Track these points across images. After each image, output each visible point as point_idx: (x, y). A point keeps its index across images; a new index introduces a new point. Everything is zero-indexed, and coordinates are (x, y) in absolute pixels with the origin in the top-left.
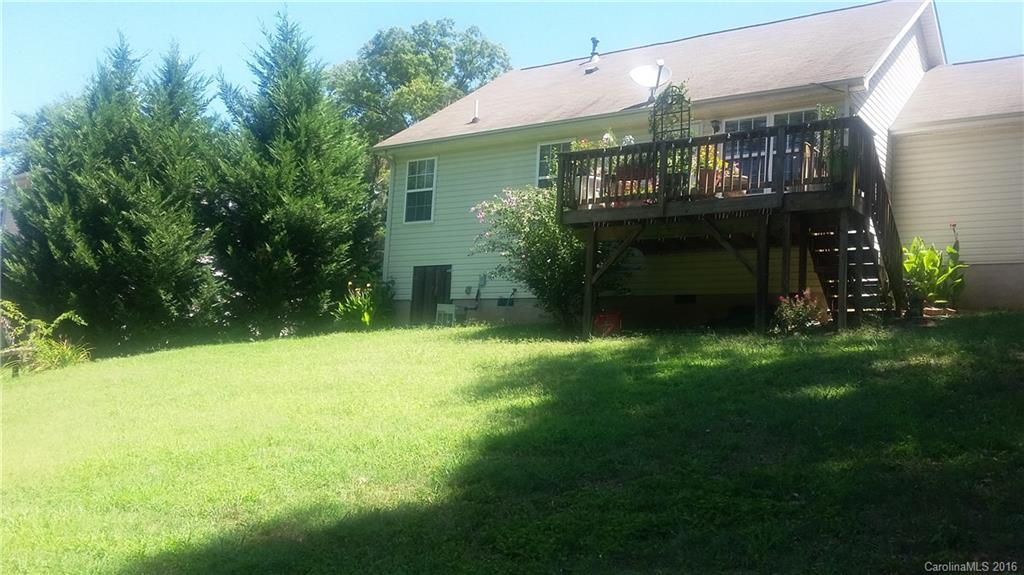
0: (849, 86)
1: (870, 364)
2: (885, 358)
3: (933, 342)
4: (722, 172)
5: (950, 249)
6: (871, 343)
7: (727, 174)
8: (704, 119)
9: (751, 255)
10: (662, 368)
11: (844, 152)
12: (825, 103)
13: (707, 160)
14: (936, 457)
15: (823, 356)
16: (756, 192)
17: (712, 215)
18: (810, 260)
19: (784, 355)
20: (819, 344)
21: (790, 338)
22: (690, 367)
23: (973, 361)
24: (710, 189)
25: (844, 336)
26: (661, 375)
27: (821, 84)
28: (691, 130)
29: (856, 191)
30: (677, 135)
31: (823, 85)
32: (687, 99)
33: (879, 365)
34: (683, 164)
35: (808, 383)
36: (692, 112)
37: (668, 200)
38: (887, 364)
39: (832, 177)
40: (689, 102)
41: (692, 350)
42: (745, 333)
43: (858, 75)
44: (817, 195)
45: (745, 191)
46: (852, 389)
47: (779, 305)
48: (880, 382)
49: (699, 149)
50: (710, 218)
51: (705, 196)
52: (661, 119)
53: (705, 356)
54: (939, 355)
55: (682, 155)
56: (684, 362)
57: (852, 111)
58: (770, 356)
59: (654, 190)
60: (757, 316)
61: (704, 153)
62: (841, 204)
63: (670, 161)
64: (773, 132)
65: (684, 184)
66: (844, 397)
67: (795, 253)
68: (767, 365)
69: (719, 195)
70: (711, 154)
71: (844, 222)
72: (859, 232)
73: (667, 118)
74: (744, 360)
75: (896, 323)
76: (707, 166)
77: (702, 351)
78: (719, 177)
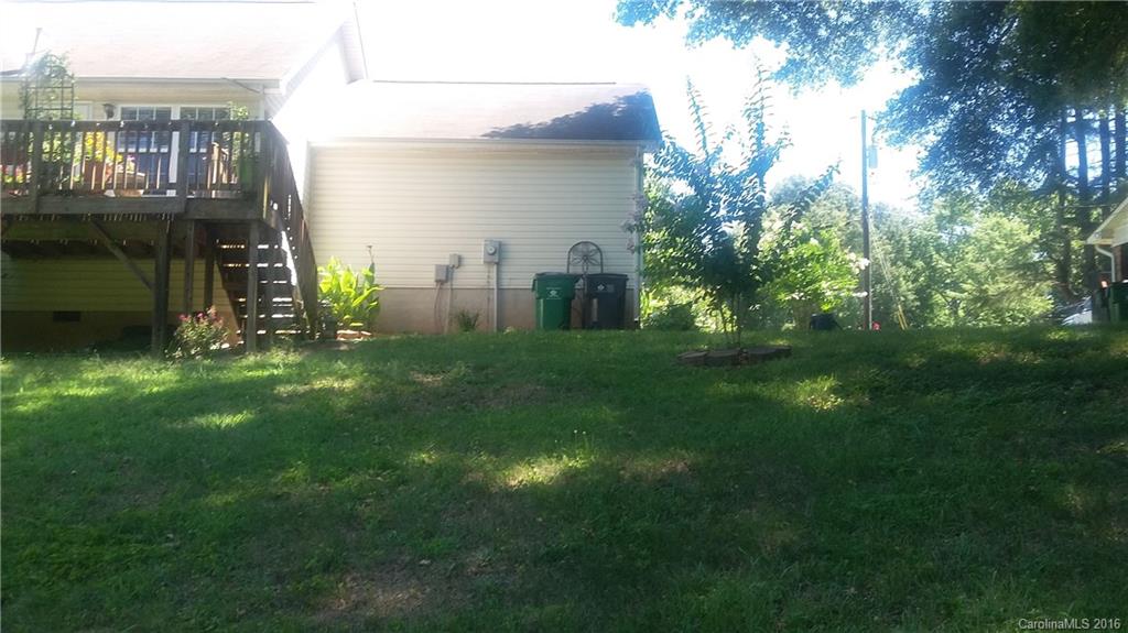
0: (265, 87)
1: (273, 390)
2: (289, 382)
3: (341, 365)
4: (114, 166)
5: (366, 271)
6: (277, 367)
7: (119, 169)
8: (94, 101)
9: (148, 267)
10: (24, 400)
11: (254, 159)
12: (239, 102)
13: (94, 149)
14: (324, 482)
15: (223, 381)
16: (154, 193)
17: (100, 216)
18: (217, 275)
19: (180, 381)
20: (221, 369)
21: (190, 362)
22: (62, 398)
23: (374, 384)
24: (98, 185)
25: (251, 359)
26: (22, 408)
27: (235, 81)
28: (75, 112)
29: (268, 202)
30: (56, 115)
31: (236, 82)
32: (70, 73)
33: (283, 390)
34: (63, 152)
35: (202, 411)
36: (76, 90)
37: (43, 193)
38: (290, 388)
39: (241, 184)
40: (72, 77)
41: (67, 377)
42: (137, 357)
43: (274, 77)
44: (225, 203)
45: (142, 192)
46: (249, 416)
47: (180, 325)
48: (282, 407)
49: (84, 136)
50: (98, 219)
51: (90, 192)
52: (36, 93)
53: (83, 384)
54: (344, 377)
55: (63, 139)
56: (55, 392)
57: (267, 114)
58: (164, 383)
59: (24, 178)
60: (154, 338)
61: (91, 141)
62: (250, 215)
63: (46, 146)
64: (176, 126)
65: (64, 176)
66: (240, 425)
67: (200, 267)
68: (158, 392)
69: (111, 193)
70: (99, 144)
71: (255, 234)
72: (271, 247)
73: (44, 93)
74: (131, 387)
75: (306, 346)
76: (94, 156)
77: (80, 379)
78: (110, 171)
